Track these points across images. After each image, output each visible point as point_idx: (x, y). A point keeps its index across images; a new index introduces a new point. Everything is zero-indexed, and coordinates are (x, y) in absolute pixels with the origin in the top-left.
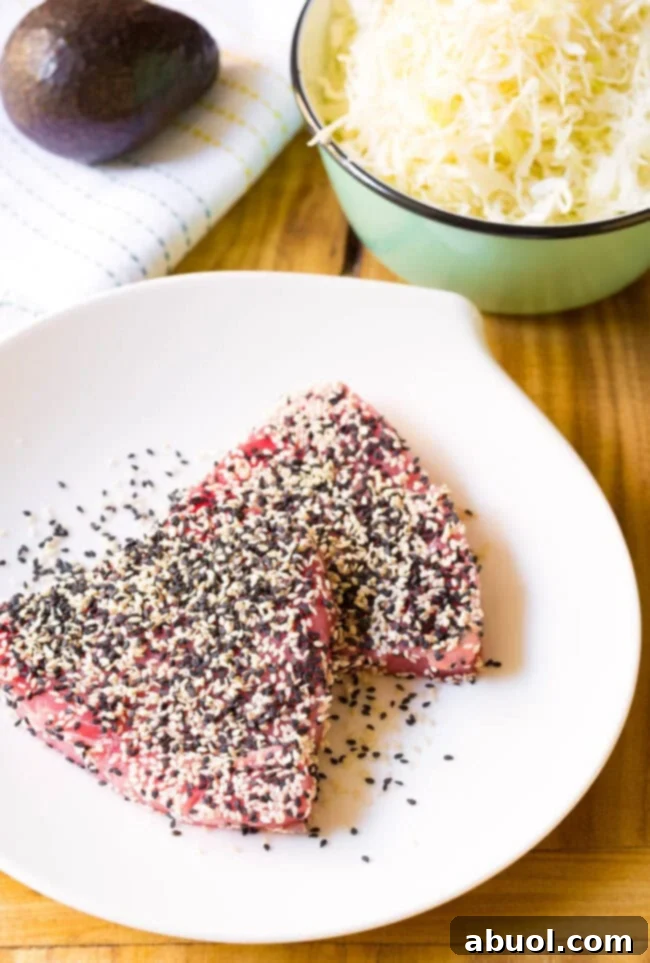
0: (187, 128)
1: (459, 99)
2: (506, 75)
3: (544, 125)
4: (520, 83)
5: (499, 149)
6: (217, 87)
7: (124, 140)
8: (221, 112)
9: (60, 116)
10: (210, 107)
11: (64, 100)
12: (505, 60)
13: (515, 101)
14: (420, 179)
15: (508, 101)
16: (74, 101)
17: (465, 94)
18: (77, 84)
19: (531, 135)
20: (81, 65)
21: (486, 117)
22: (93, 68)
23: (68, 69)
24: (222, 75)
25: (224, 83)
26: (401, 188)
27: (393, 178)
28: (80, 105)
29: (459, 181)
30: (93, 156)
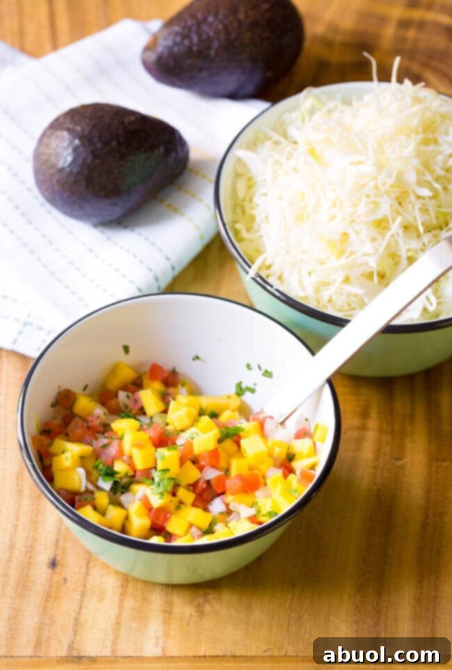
0: (162, 201)
1: (345, 234)
2: (379, 216)
3: (408, 250)
4: (390, 221)
5: (380, 269)
6: (186, 174)
7: (117, 211)
8: (186, 191)
9: (73, 193)
10: (180, 188)
11: (76, 182)
12: (377, 205)
13: (388, 235)
14: (326, 295)
15: (383, 235)
16: (83, 183)
17: (350, 232)
18: (86, 172)
19: (399, 256)
20: (90, 158)
21: (368, 248)
22: (98, 161)
23: (80, 161)
24: (190, 166)
25: (191, 171)
26: (313, 305)
27: (306, 298)
28: (87, 187)
29: (356, 295)
30: (95, 220)
